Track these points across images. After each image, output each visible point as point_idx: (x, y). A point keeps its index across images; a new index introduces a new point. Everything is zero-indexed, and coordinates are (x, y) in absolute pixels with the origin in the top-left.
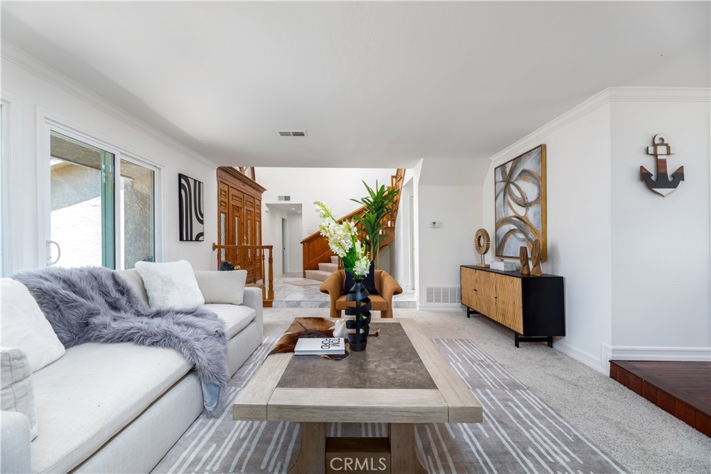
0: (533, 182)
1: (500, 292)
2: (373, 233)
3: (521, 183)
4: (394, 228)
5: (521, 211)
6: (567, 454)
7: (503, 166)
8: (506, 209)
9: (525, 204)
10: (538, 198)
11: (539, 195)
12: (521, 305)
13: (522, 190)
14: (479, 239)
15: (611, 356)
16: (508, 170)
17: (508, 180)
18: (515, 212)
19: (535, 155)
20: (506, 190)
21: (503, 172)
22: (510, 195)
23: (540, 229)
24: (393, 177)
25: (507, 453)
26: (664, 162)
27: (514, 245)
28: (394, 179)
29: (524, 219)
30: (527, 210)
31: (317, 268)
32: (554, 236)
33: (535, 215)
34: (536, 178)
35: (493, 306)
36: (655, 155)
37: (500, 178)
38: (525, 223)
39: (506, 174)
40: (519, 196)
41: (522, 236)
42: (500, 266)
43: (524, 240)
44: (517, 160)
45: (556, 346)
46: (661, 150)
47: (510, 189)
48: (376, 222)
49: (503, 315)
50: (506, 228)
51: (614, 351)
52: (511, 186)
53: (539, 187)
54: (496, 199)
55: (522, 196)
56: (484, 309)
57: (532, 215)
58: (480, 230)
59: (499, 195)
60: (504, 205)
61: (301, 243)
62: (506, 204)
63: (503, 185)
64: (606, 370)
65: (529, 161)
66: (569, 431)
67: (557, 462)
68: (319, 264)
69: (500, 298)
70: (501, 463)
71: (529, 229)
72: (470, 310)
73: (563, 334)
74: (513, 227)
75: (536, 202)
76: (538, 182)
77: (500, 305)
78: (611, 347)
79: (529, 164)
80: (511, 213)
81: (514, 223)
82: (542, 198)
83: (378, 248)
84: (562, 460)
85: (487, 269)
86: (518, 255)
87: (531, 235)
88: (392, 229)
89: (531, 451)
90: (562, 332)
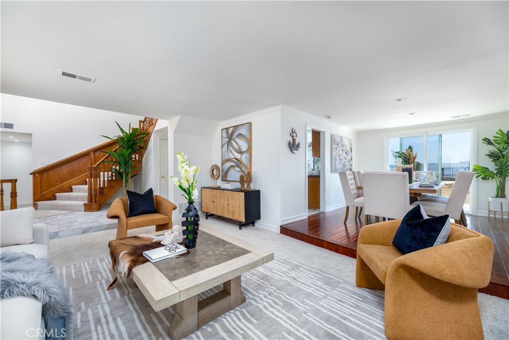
0: (245, 141)
1: (230, 201)
2: (125, 165)
3: (238, 140)
4: (141, 161)
5: (238, 156)
6: (285, 267)
7: (227, 129)
8: (229, 153)
9: (241, 153)
10: (248, 150)
11: (249, 148)
12: (244, 207)
13: (239, 144)
14: (213, 171)
15: (281, 224)
16: (230, 132)
17: (230, 138)
18: (234, 156)
19: (246, 126)
20: (229, 143)
21: (227, 133)
22: (232, 146)
23: (249, 166)
24: (140, 122)
25: (267, 276)
26: (295, 139)
27: (235, 175)
28: (142, 123)
29: (240, 160)
30: (241, 155)
31: (54, 198)
32: (255, 170)
33: (246, 158)
34: (247, 139)
35: (226, 210)
36: (293, 137)
37: (225, 135)
38: (240, 162)
39: (229, 133)
40: (237, 147)
41: (239, 169)
42: (229, 186)
43: (239, 172)
44: (236, 127)
45: (256, 225)
46: (295, 135)
47: (231, 143)
48: (128, 156)
49: (233, 213)
50: (229, 164)
51: (282, 221)
52: (232, 141)
53: (248, 143)
54: (222, 147)
55: (239, 148)
56: (220, 212)
57: (244, 158)
58: (214, 165)
59: (224, 145)
60: (227, 152)
61: (31, 174)
62: (229, 151)
63: (227, 140)
64: (278, 231)
65: (243, 129)
66: (281, 259)
67: (284, 271)
68: (56, 194)
69: (230, 204)
70: (267, 280)
71: (243, 165)
72: (208, 214)
73: (260, 218)
74: (233, 164)
75: (246, 151)
76: (248, 141)
77: (231, 208)
78: (280, 220)
79: (243, 131)
80: (232, 156)
81: (234, 162)
82: (250, 149)
83: (130, 177)
84: (285, 269)
85: (219, 188)
86: (239, 180)
87: (243, 169)
88: (140, 161)
89: (274, 271)
90: (259, 218)
